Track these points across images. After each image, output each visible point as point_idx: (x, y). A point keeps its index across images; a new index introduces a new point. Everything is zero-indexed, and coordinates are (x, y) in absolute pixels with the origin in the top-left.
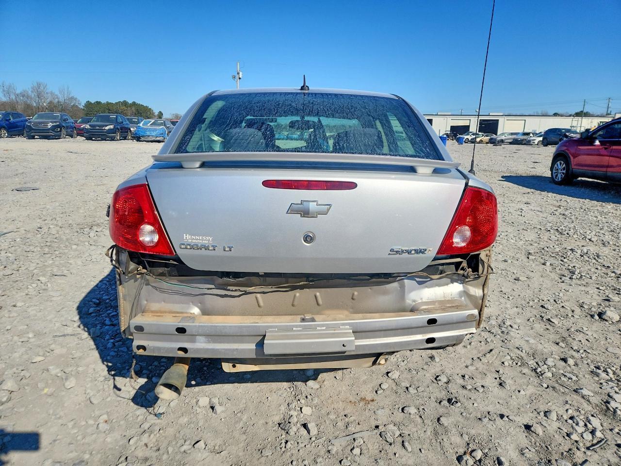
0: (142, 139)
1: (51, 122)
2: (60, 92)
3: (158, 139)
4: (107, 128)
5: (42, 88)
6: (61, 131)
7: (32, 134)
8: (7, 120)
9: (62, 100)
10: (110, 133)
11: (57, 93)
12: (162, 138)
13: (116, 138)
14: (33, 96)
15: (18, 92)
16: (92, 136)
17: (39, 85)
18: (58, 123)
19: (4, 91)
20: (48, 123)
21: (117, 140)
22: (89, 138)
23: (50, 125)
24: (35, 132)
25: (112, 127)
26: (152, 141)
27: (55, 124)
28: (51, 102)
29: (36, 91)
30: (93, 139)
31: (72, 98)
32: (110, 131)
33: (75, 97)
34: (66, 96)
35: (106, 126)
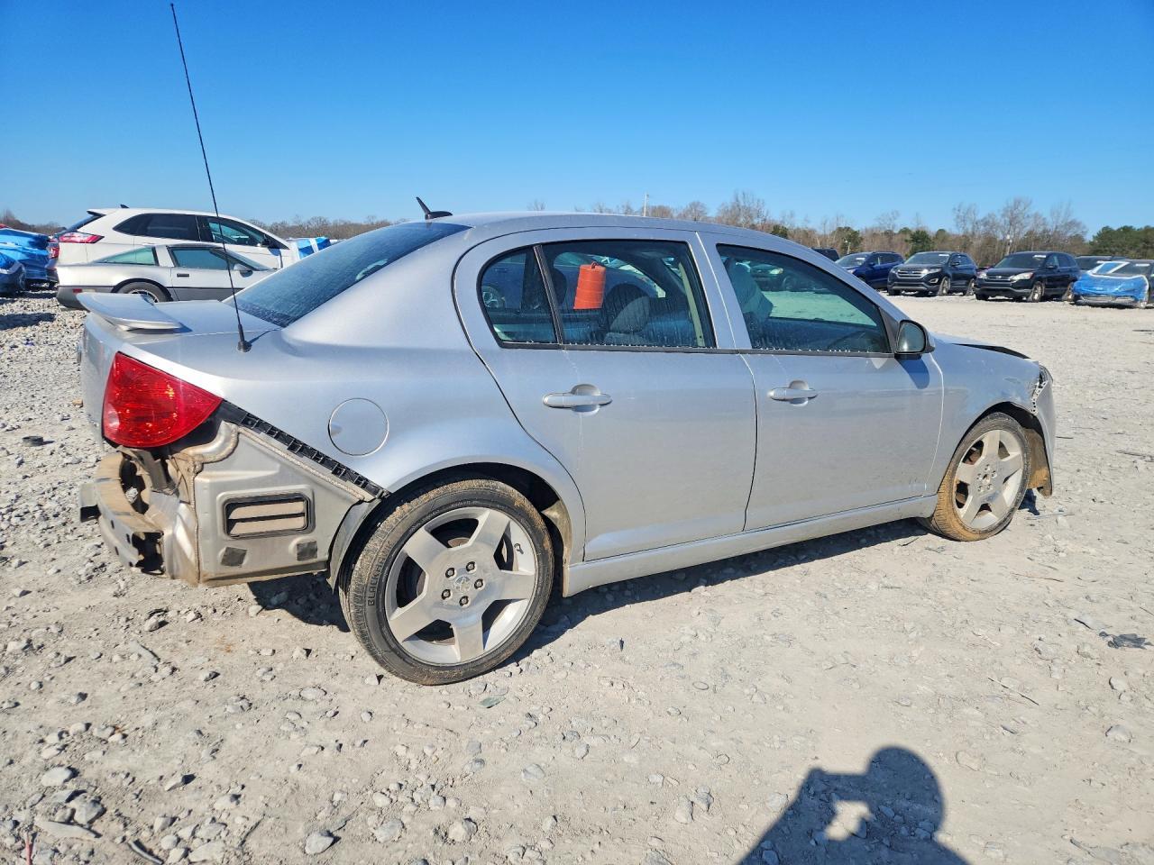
0: (1083, 300)
1: (929, 269)
2: (1052, 214)
3: (1119, 301)
4: (1017, 278)
5: (1021, 208)
6: (939, 283)
7: (894, 287)
8: (871, 266)
9: (1051, 227)
10: (1019, 288)
11: (1046, 214)
12: (1132, 300)
13: (1030, 298)
14: (1002, 223)
15: (980, 217)
16: (986, 293)
17: (1017, 203)
18: (938, 270)
19: (958, 217)
20: (921, 269)
21: (1034, 301)
22: (982, 296)
23: (925, 272)
24: (899, 285)
25: (1027, 276)
26: (1104, 306)
27: (932, 271)
28: (1030, 233)
29: (1009, 214)
30: (990, 298)
31: (1073, 224)
32: (1023, 284)
33: (1078, 221)
34: (1061, 219)
35: (1016, 275)
